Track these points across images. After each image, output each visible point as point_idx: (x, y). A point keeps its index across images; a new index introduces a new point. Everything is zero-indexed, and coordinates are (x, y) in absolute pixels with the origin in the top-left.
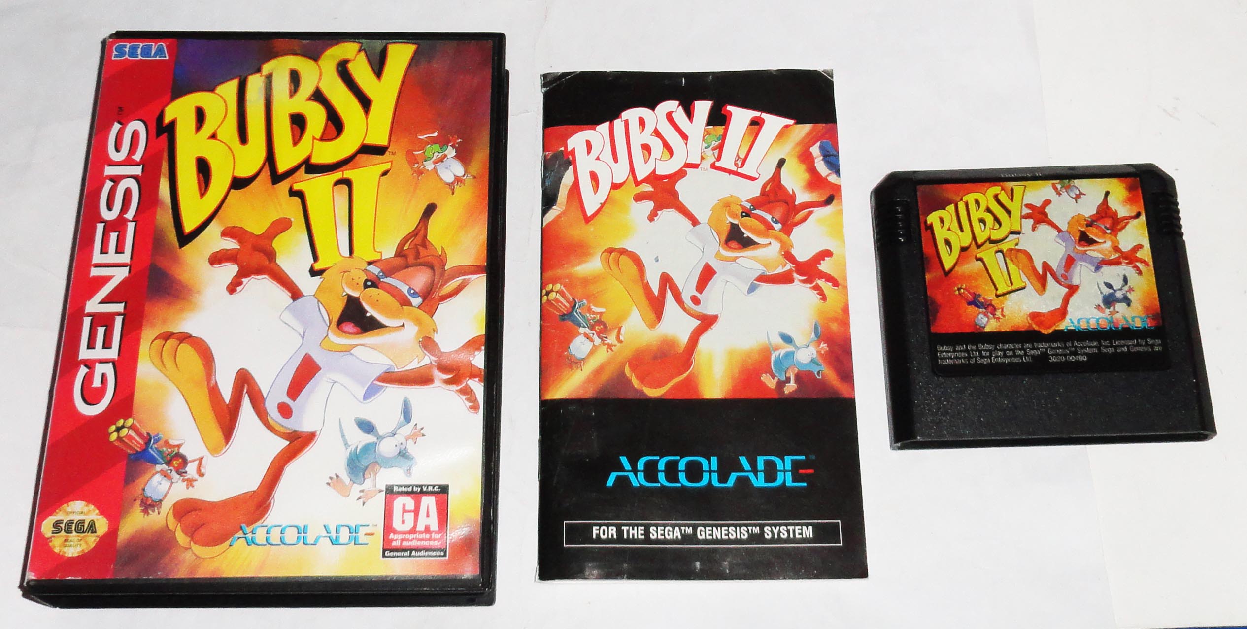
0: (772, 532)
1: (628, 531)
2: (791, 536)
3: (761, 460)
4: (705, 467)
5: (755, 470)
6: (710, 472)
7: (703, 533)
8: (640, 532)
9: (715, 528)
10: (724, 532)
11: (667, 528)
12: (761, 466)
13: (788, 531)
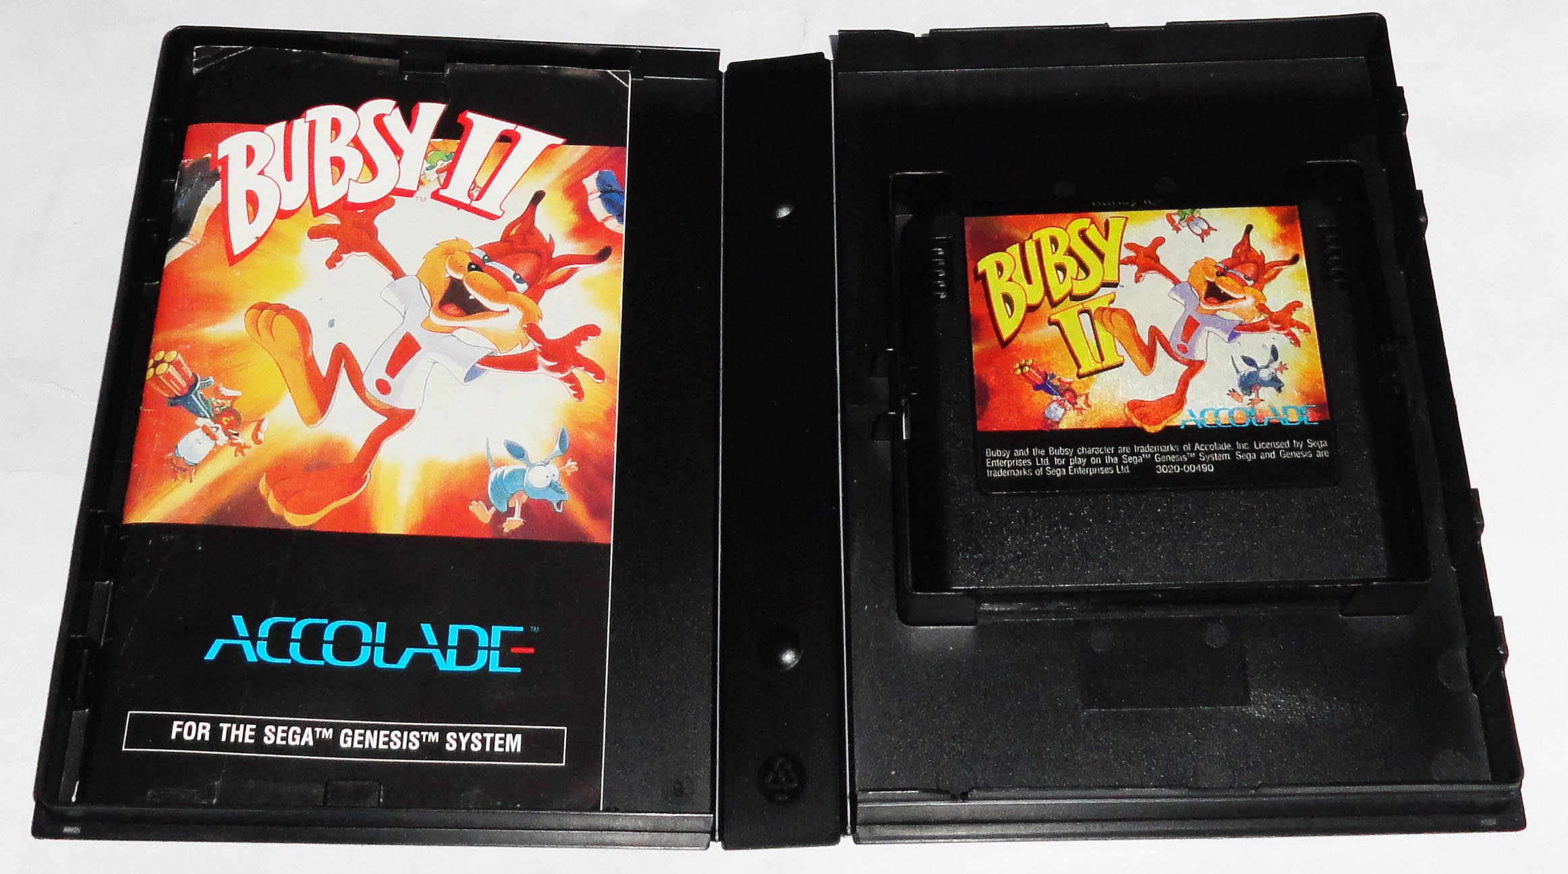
0: (458, 741)
1: (229, 730)
2: (488, 749)
3: (454, 631)
4: (367, 637)
5: (443, 646)
6: (373, 645)
7: (349, 739)
8: (248, 733)
9: (368, 732)
10: (382, 739)
11: (293, 729)
12: (453, 639)
13: (483, 741)
